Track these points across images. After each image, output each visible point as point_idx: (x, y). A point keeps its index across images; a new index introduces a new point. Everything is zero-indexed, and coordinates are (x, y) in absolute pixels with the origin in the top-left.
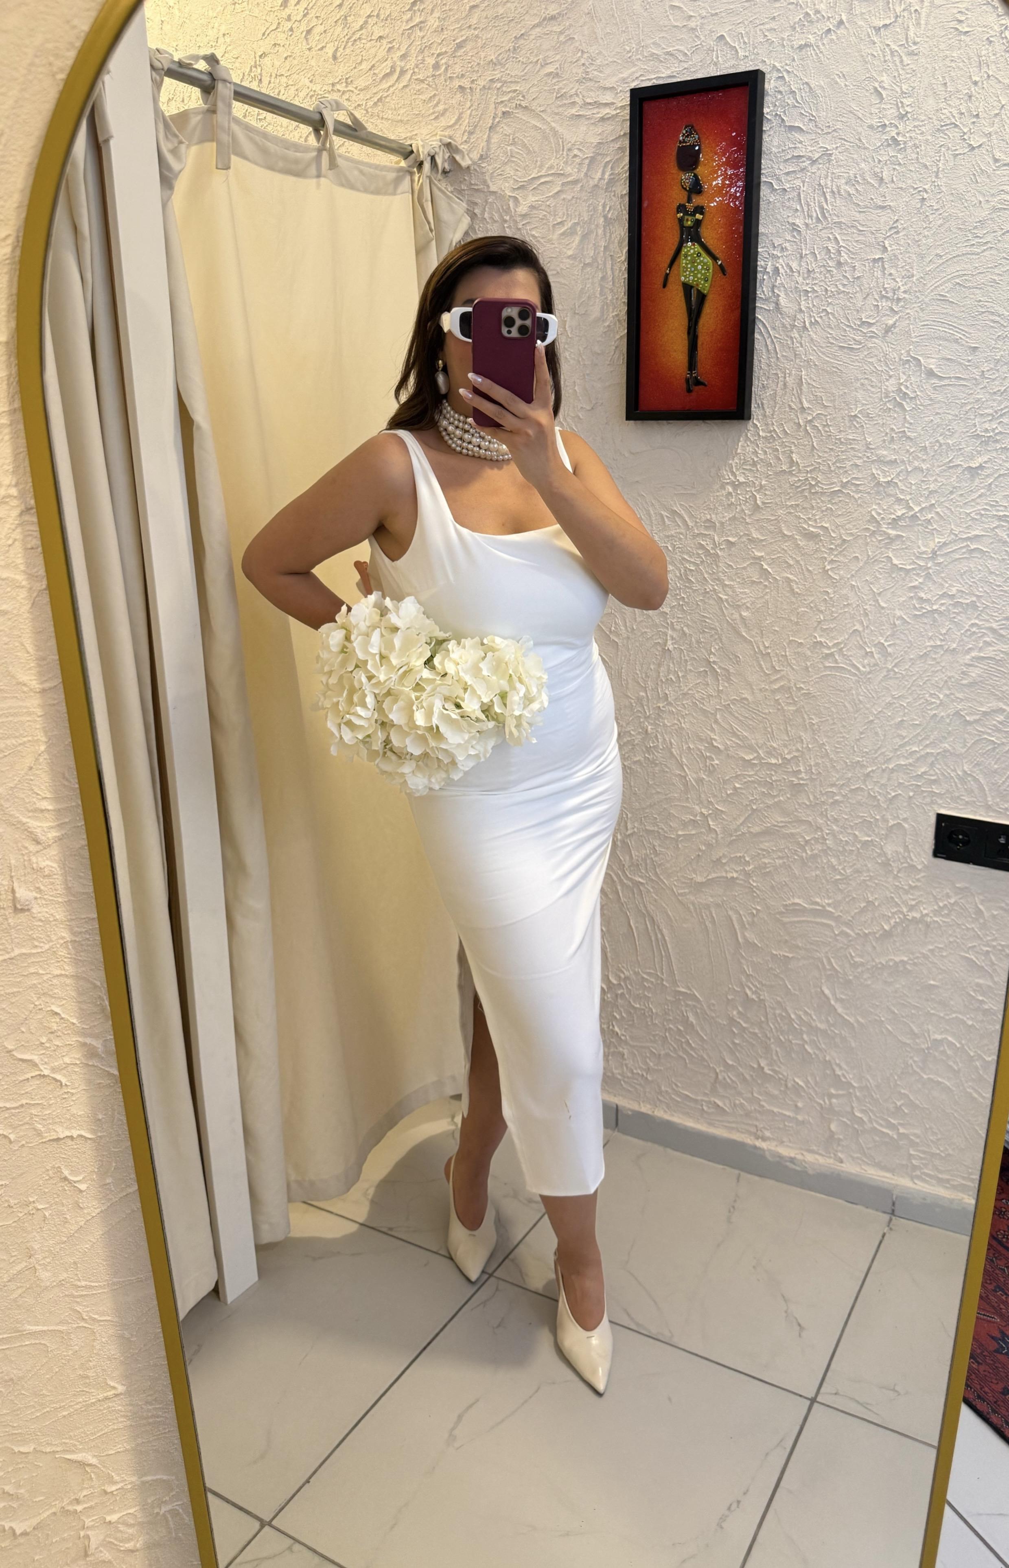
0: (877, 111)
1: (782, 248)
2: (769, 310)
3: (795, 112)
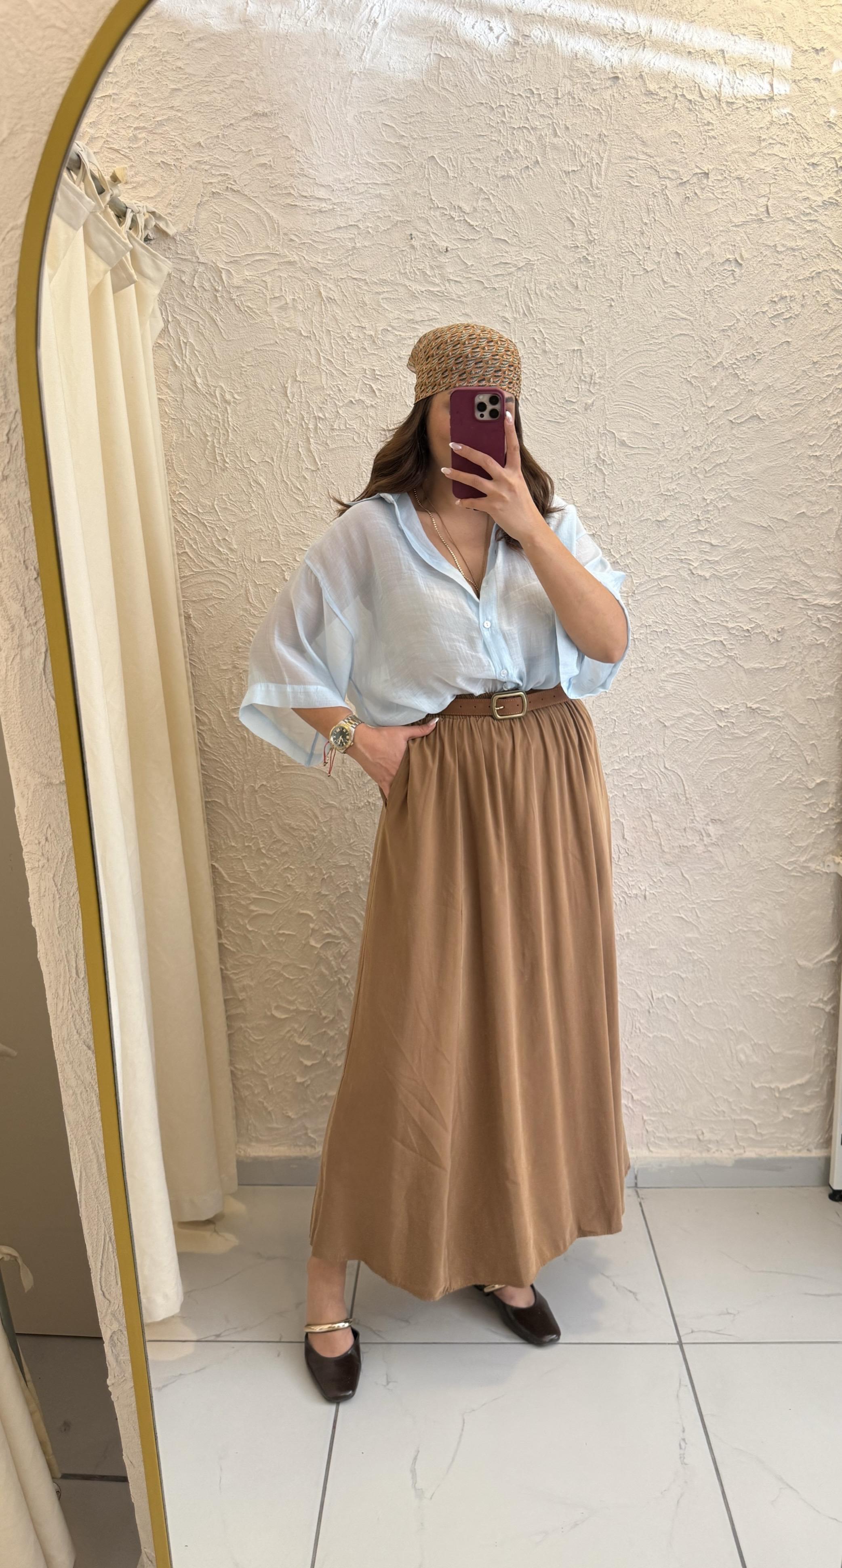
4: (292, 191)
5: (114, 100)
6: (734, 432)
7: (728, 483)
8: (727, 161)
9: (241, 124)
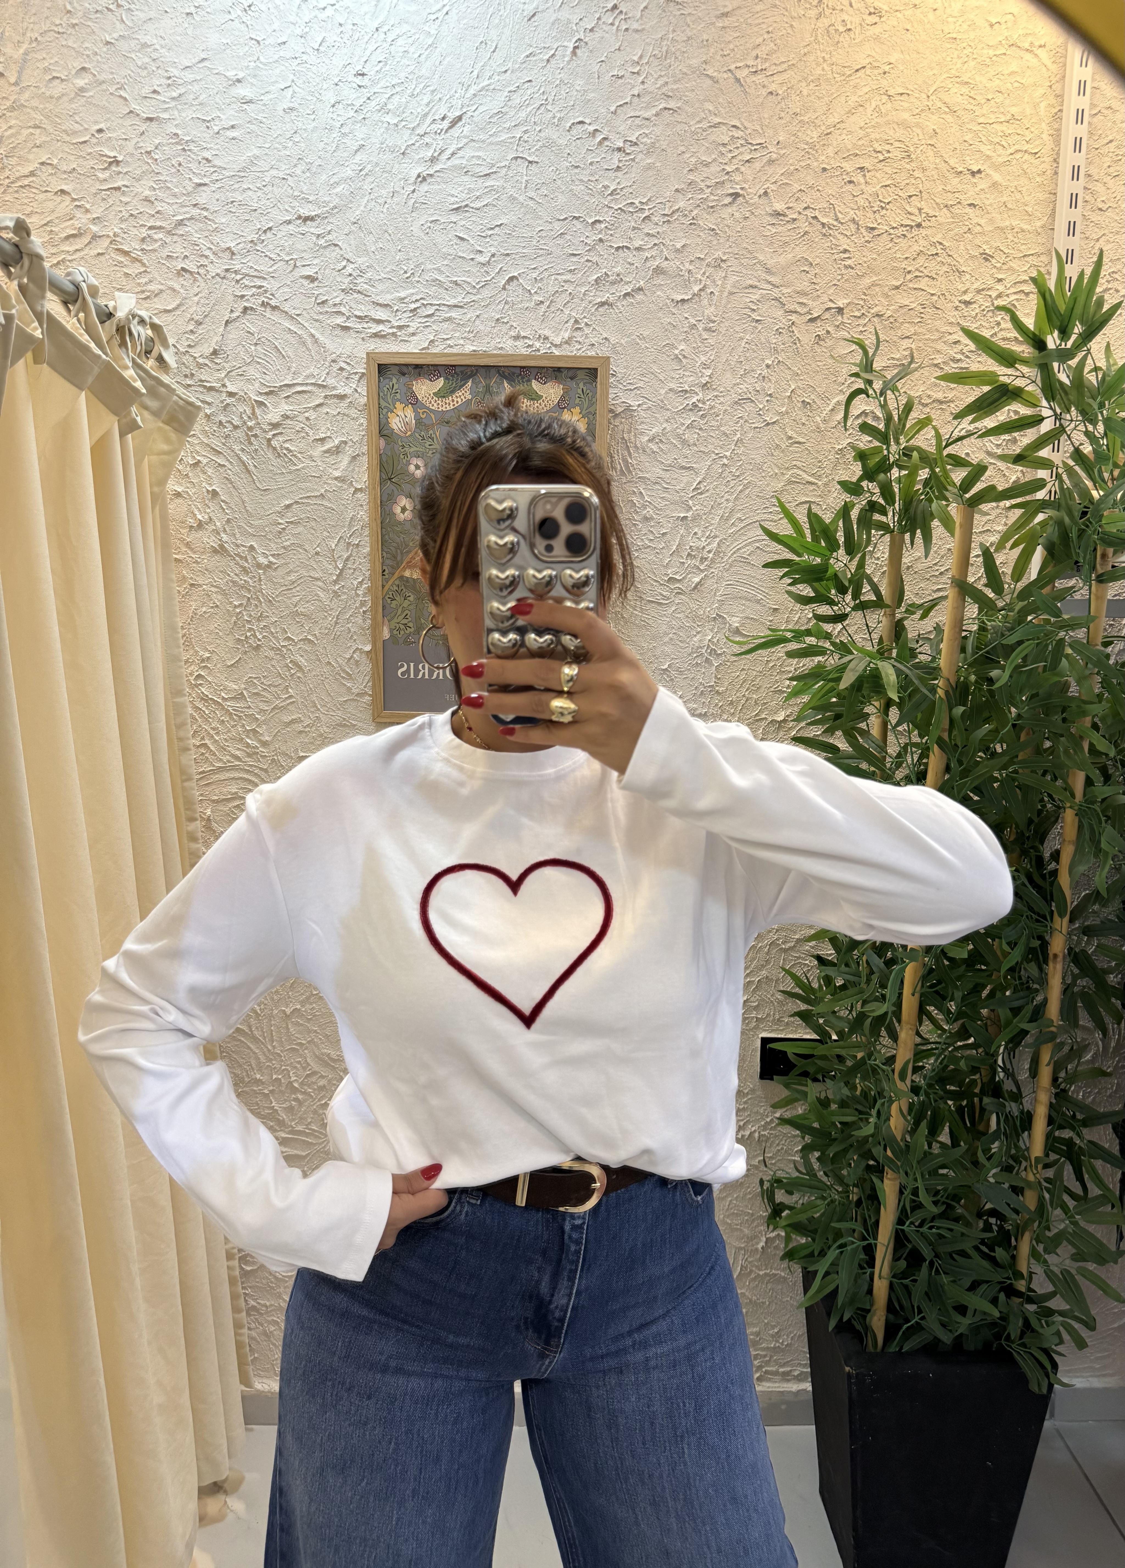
0: (678, 376)
4: (343, 309)
5: (124, 193)
8: (865, 294)
9: (281, 227)
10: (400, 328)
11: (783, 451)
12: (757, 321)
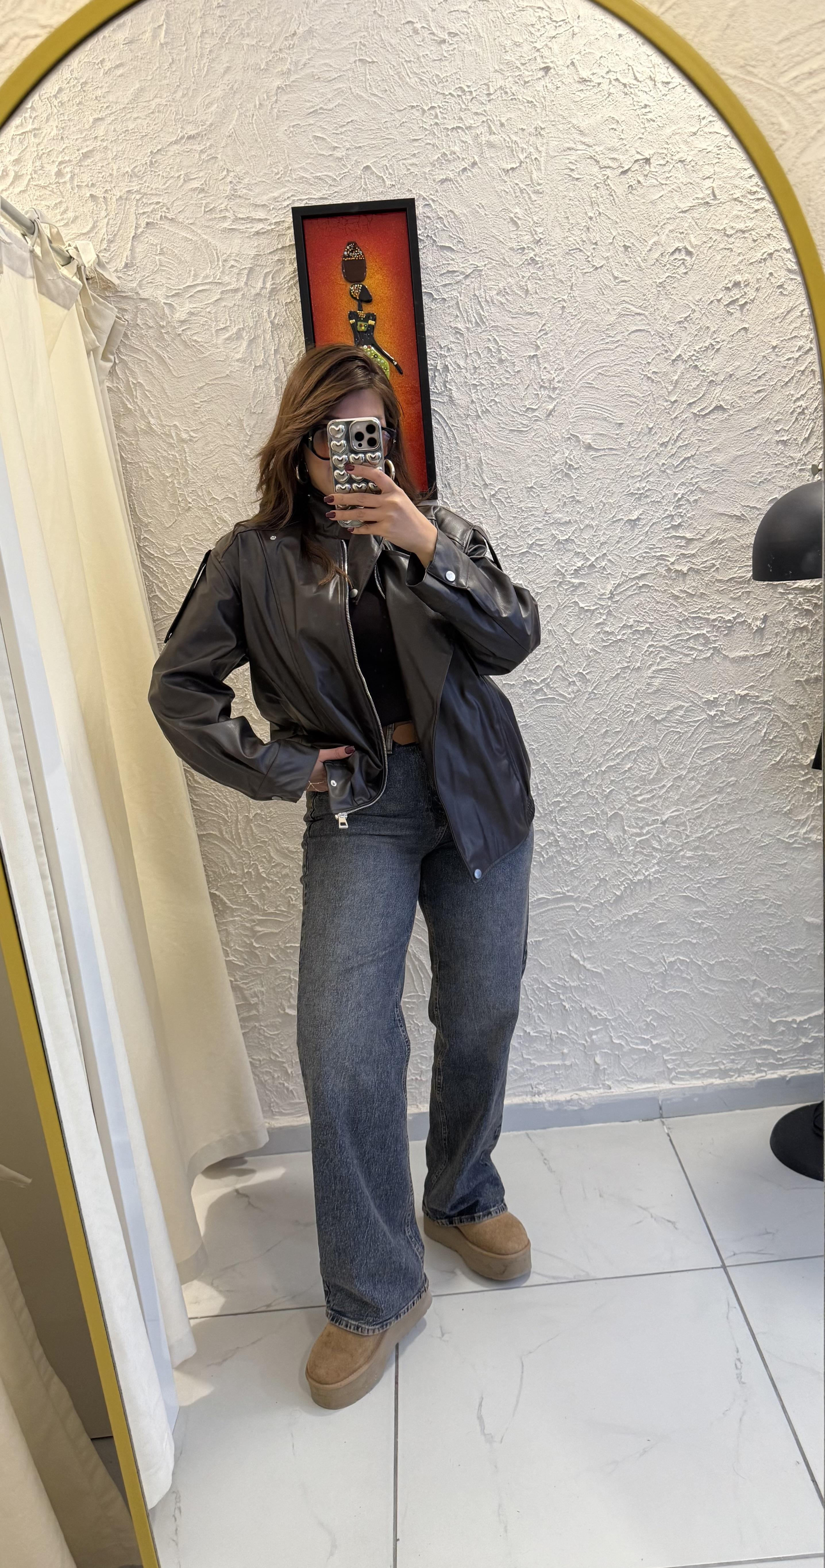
0: (515, 237)
1: (448, 349)
2: (444, 403)
3: (444, 235)
4: (227, 214)
6: (699, 424)
7: (697, 476)
8: (666, 144)
9: (169, 148)
10: (277, 223)
11: (612, 290)
12: (577, 179)
